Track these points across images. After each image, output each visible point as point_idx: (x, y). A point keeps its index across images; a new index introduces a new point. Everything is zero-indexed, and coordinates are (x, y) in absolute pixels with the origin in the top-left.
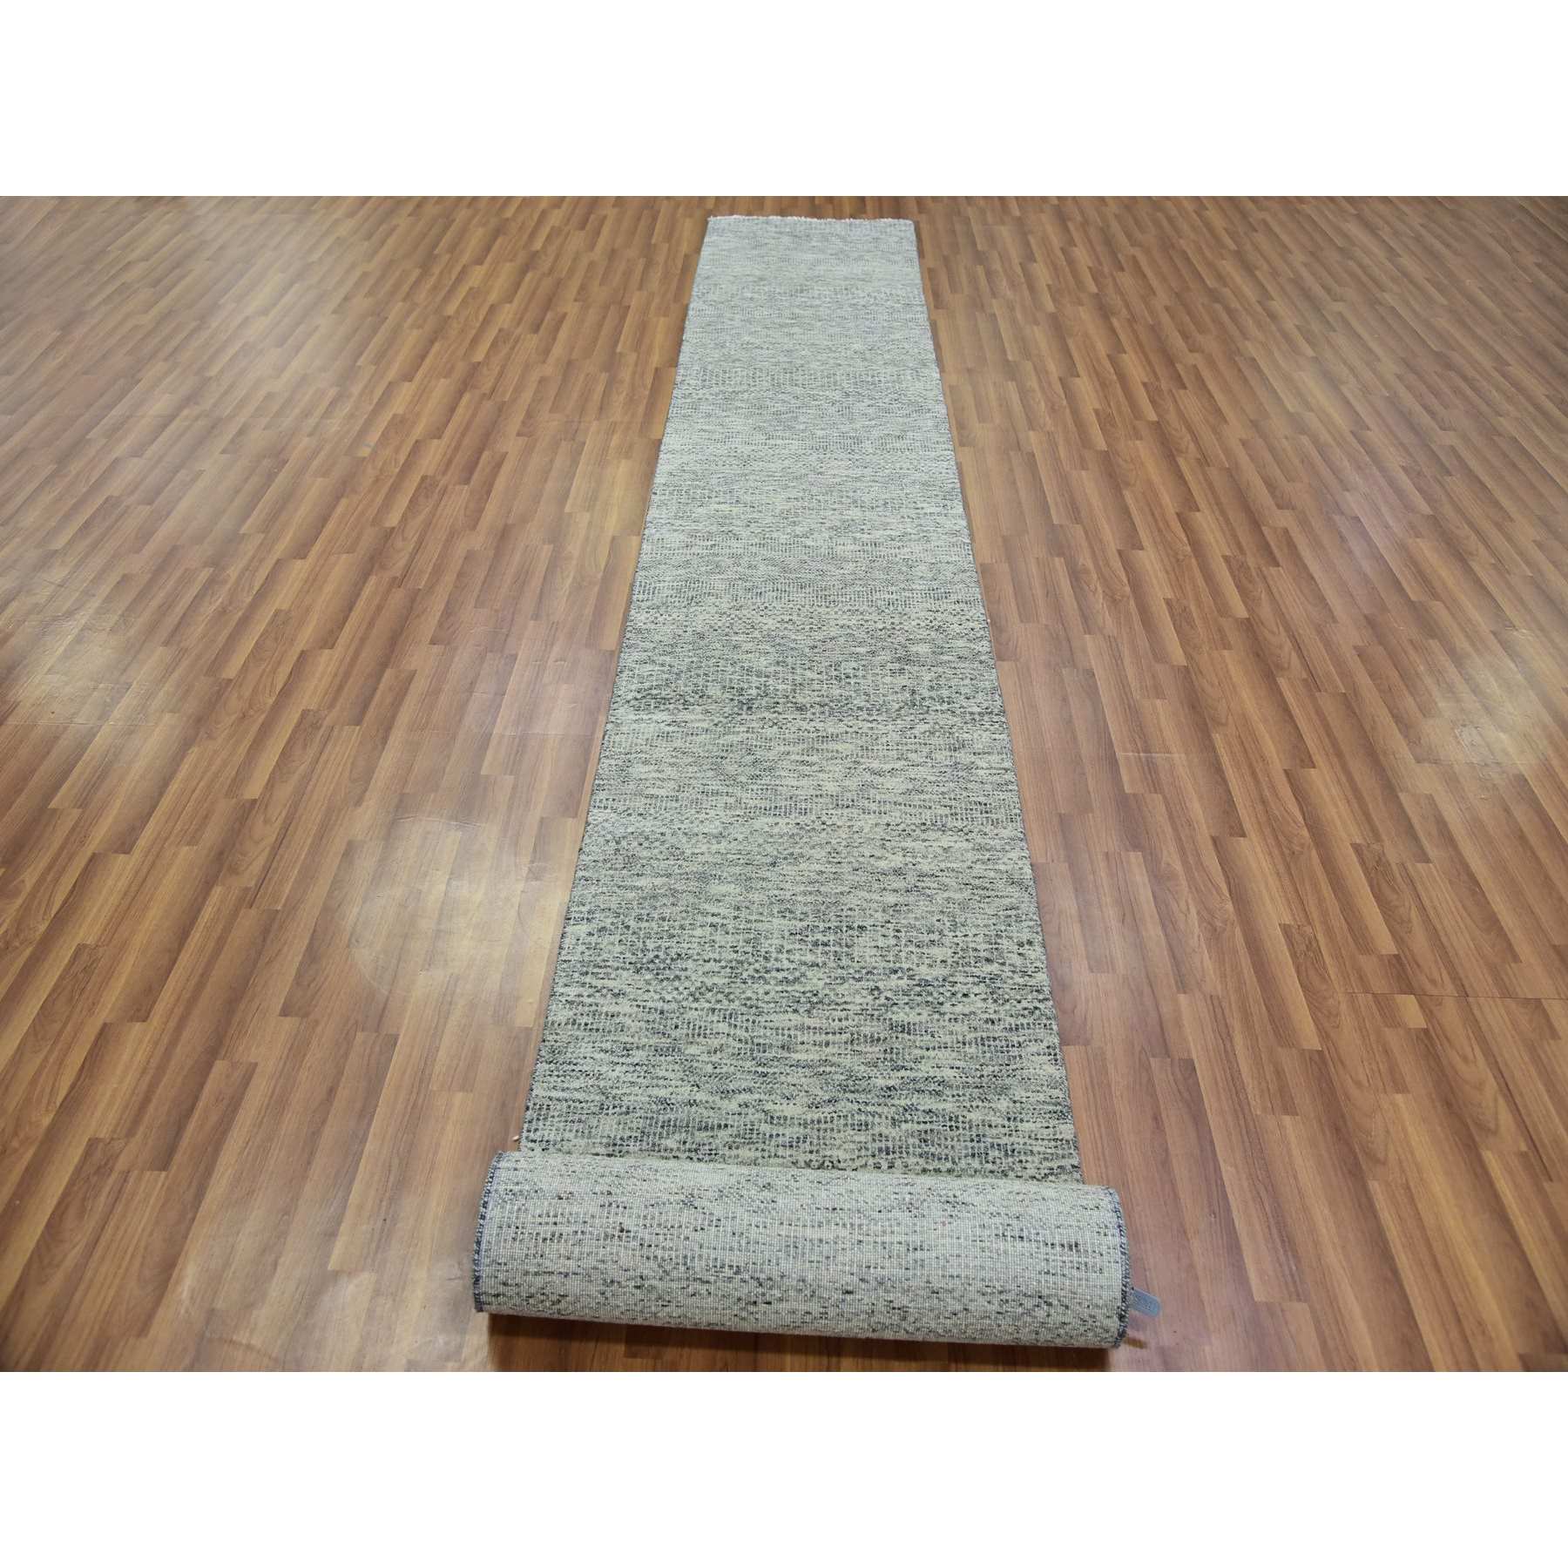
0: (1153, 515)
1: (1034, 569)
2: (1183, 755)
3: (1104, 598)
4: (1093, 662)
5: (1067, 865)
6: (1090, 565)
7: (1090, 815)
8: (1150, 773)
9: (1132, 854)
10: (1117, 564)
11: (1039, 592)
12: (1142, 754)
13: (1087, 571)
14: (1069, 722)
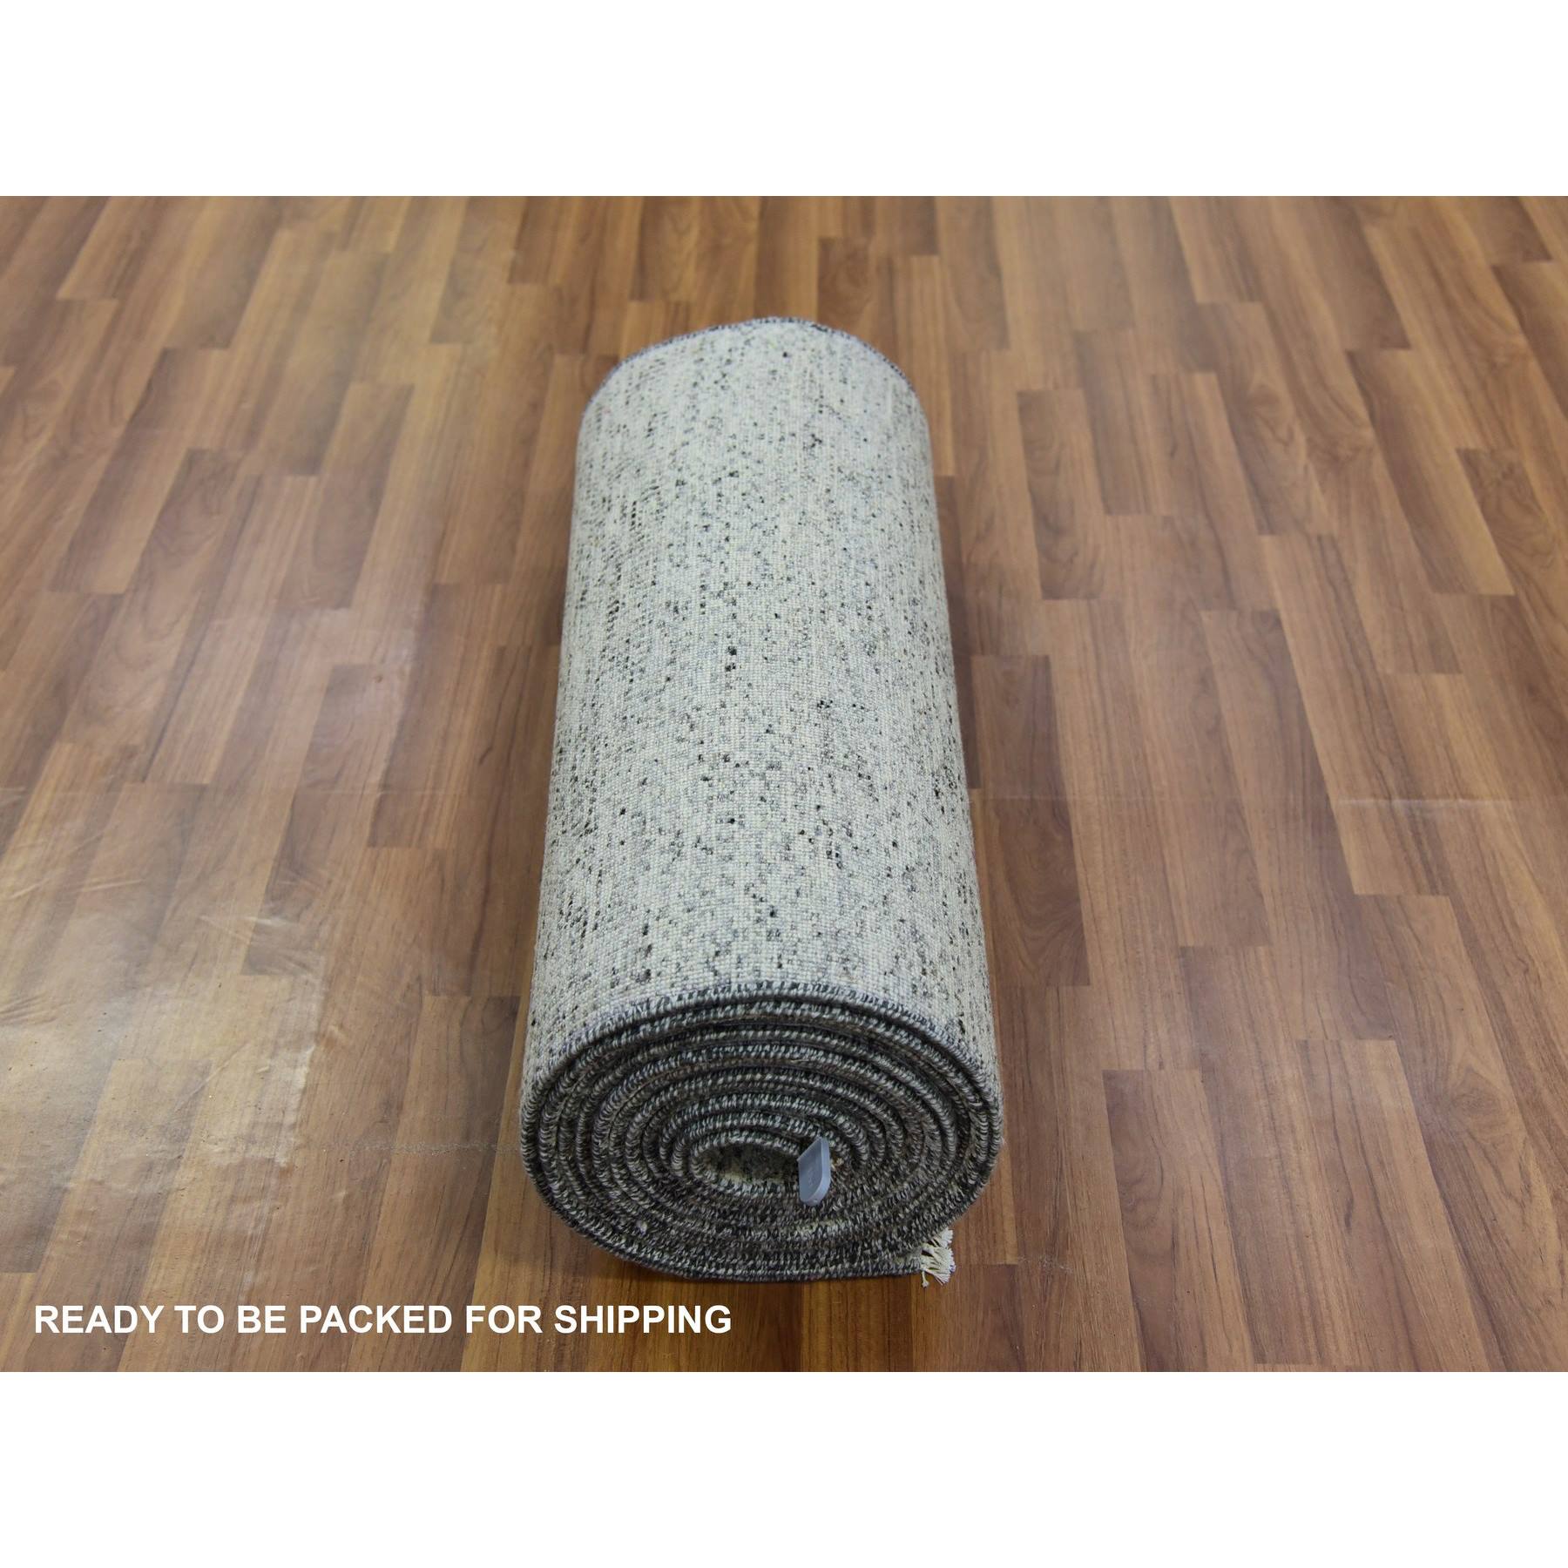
0: (1436, 274)
1: (1143, 399)
2: (1506, 804)
3: (1309, 455)
4: (1278, 594)
5: (1197, 1074)
6: (1280, 387)
7: (1262, 950)
8: (1419, 843)
9: (1372, 1047)
10: (1345, 383)
11: (1153, 448)
12: (1398, 803)
13: (1270, 400)
14: (1215, 731)
